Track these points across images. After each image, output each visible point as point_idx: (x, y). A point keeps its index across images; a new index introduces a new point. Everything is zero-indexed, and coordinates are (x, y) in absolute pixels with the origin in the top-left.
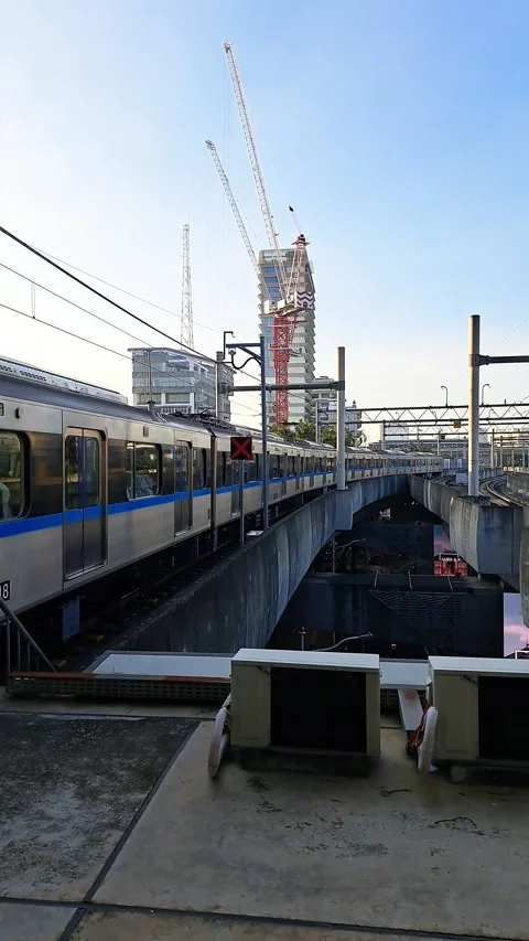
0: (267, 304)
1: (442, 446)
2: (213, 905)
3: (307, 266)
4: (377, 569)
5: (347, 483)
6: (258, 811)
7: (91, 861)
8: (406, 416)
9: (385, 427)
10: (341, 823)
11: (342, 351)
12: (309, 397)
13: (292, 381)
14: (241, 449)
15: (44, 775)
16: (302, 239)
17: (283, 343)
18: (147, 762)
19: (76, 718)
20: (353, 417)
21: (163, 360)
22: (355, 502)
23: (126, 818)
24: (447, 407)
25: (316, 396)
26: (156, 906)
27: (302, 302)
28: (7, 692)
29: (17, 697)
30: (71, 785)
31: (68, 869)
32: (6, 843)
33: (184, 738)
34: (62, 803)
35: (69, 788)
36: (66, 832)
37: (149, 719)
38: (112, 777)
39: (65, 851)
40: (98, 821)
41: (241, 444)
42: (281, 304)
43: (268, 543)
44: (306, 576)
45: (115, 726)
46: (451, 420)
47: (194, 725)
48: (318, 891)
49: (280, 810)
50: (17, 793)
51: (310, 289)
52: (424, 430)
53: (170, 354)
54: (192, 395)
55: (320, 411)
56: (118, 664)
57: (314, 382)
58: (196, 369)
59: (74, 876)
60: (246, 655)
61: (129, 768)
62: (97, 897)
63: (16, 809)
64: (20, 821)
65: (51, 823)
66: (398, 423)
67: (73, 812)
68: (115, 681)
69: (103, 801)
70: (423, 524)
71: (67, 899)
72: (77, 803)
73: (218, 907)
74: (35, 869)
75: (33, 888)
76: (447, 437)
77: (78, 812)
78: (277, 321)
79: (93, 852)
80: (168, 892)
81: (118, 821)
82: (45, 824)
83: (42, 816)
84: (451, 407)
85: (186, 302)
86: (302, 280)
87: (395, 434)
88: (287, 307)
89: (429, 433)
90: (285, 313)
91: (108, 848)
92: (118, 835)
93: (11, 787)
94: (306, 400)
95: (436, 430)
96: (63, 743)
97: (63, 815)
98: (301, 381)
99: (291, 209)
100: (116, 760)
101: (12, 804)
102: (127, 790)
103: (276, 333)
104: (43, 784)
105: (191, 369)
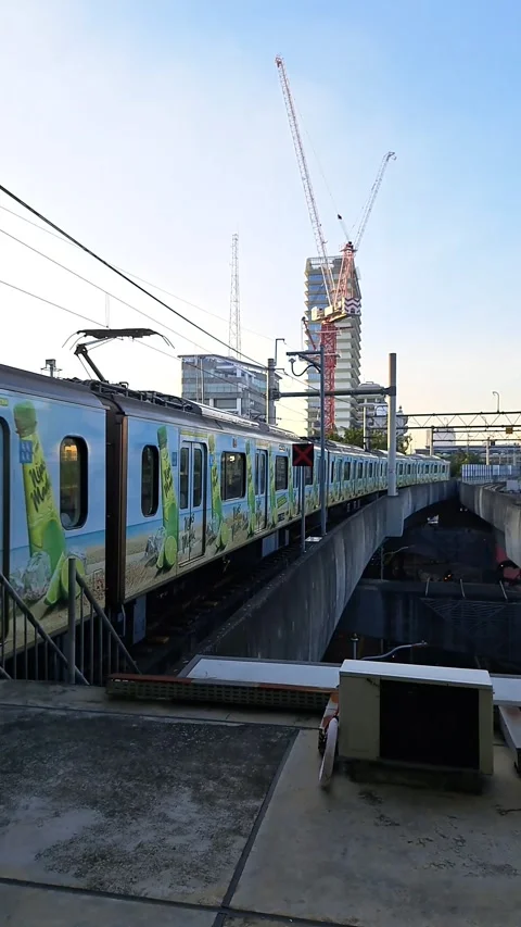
0: (315, 310)
1: (491, 452)
2: (350, 917)
3: (354, 273)
4: (426, 577)
5: (399, 489)
6: (376, 825)
7: (221, 867)
8: (455, 422)
9: (433, 432)
10: (463, 841)
11: (393, 357)
12: (355, 402)
13: (338, 386)
14: (303, 455)
15: (158, 778)
16: (350, 245)
17: (330, 349)
18: (256, 769)
19: (176, 721)
20: (400, 422)
21: (212, 367)
22: (406, 508)
23: (248, 825)
24: (498, 413)
25: (362, 401)
26: (293, 915)
27: (349, 308)
28: (107, 692)
29: (116, 698)
30: (186, 789)
31: (199, 871)
32: (136, 844)
33: (285, 746)
34: (181, 806)
35: (185, 792)
36: (191, 837)
37: (247, 726)
38: (224, 782)
39: (194, 855)
40: (220, 826)
41: (303, 450)
42: (328, 311)
43: (326, 549)
44: (359, 584)
45: (216, 731)
46: (503, 426)
47: (293, 733)
48: (453, 909)
49: (398, 825)
50: (136, 795)
51: (357, 295)
52: (474, 435)
53: (219, 361)
54: (239, 401)
55: (367, 417)
56: (209, 669)
57: (360, 387)
58: (243, 375)
59: (208, 881)
60: (352, 666)
61: (238, 774)
62: (235, 903)
63: (138, 810)
64: (145, 823)
65: (175, 826)
66: (448, 429)
67: (194, 815)
68: (212, 686)
69: (221, 807)
70: (474, 531)
71: (205, 902)
72: (195, 807)
73: (356, 920)
74: (168, 871)
75: (170, 890)
76: (497, 443)
77: (198, 816)
78: (324, 327)
79: (221, 857)
80: (303, 902)
81: (240, 828)
82: (170, 828)
83: (165, 818)
84: (503, 413)
85: (234, 310)
86: (349, 286)
87: (443, 441)
88: (334, 314)
89: (478, 439)
90: (332, 319)
91: (236, 856)
92: (241, 842)
93: (130, 788)
94: (352, 405)
95: (486, 436)
96: (170, 746)
97: (185, 819)
98: (347, 386)
99: (340, 217)
100: (225, 765)
101: (134, 805)
102: (241, 797)
103: (323, 339)
104: (159, 787)
105: (239, 375)
